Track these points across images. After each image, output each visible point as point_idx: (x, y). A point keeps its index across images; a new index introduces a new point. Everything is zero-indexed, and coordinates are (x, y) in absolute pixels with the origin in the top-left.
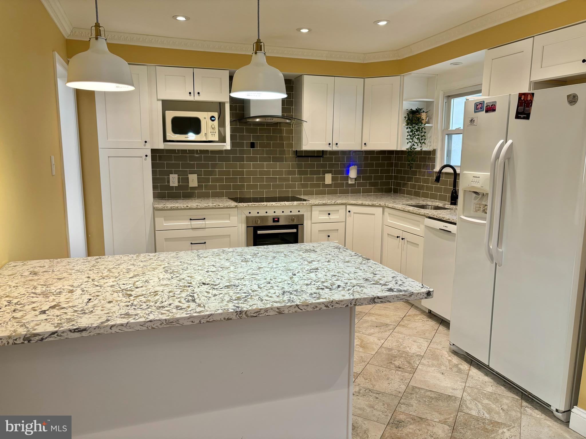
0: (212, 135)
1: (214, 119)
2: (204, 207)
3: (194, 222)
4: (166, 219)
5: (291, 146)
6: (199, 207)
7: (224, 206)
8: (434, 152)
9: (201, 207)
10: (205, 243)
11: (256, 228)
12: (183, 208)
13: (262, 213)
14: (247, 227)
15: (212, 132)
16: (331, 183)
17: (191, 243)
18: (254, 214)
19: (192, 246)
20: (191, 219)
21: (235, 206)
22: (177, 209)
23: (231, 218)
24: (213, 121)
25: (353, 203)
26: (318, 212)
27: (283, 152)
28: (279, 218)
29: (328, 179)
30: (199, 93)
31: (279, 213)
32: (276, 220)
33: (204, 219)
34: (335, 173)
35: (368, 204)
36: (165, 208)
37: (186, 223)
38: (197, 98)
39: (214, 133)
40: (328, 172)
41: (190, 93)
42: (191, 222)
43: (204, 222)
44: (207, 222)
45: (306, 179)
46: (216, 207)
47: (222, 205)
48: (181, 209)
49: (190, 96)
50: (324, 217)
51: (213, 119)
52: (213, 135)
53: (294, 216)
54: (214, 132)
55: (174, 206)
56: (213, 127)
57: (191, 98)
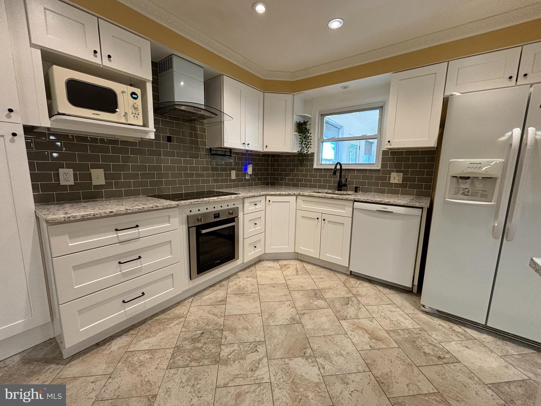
0: (134, 117)
1: (136, 96)
2: (136, 210)
3: (121, 234)
4: (73, 236)
5: (204, 144)
6: (129, 211)
7: (163, 206)
8: (313, 154)
9: (133, 211)
10: (140, 257)
11: (199, 228)
12: (104, 215)
13: (203, 210)
14: (189, 228)
15: (134, 113)
16: (235, 179)
17: (120, 263)
18: (195, 211)
19: (120, 267)
20: (116, 230)
21: (177, 205)
22: (95, 217)
23: (171, 220)
24: (135, 98)
25: (273, 194)
26: (248, 203)
27: (198, 149)
28: (219, 214)
29: (233, 175)
30: (109, 56)
31: (218, 208)
32: (217, 215)
33: (137, 226)
34: (238, 170)
35: (285, 194)
36: (71, 219)
37: (112, 236)
38: (106, 63)
39: (137, 115)
40: (234, 169)
41: (95, 52)
42: (117, 234)
43: (137, 231)
44: (141, 230)
45: (218, 175)
46: (154, 209)
47: (160, 206)
48: (102, 217)
49: (96, 56)
50: (253, 207)
51: (134, 96)
52: (136, 118)
53: (231, 209)
54: (137, 113)
55: (88, 213)
56: (136, 107)
57: (97, 60)
